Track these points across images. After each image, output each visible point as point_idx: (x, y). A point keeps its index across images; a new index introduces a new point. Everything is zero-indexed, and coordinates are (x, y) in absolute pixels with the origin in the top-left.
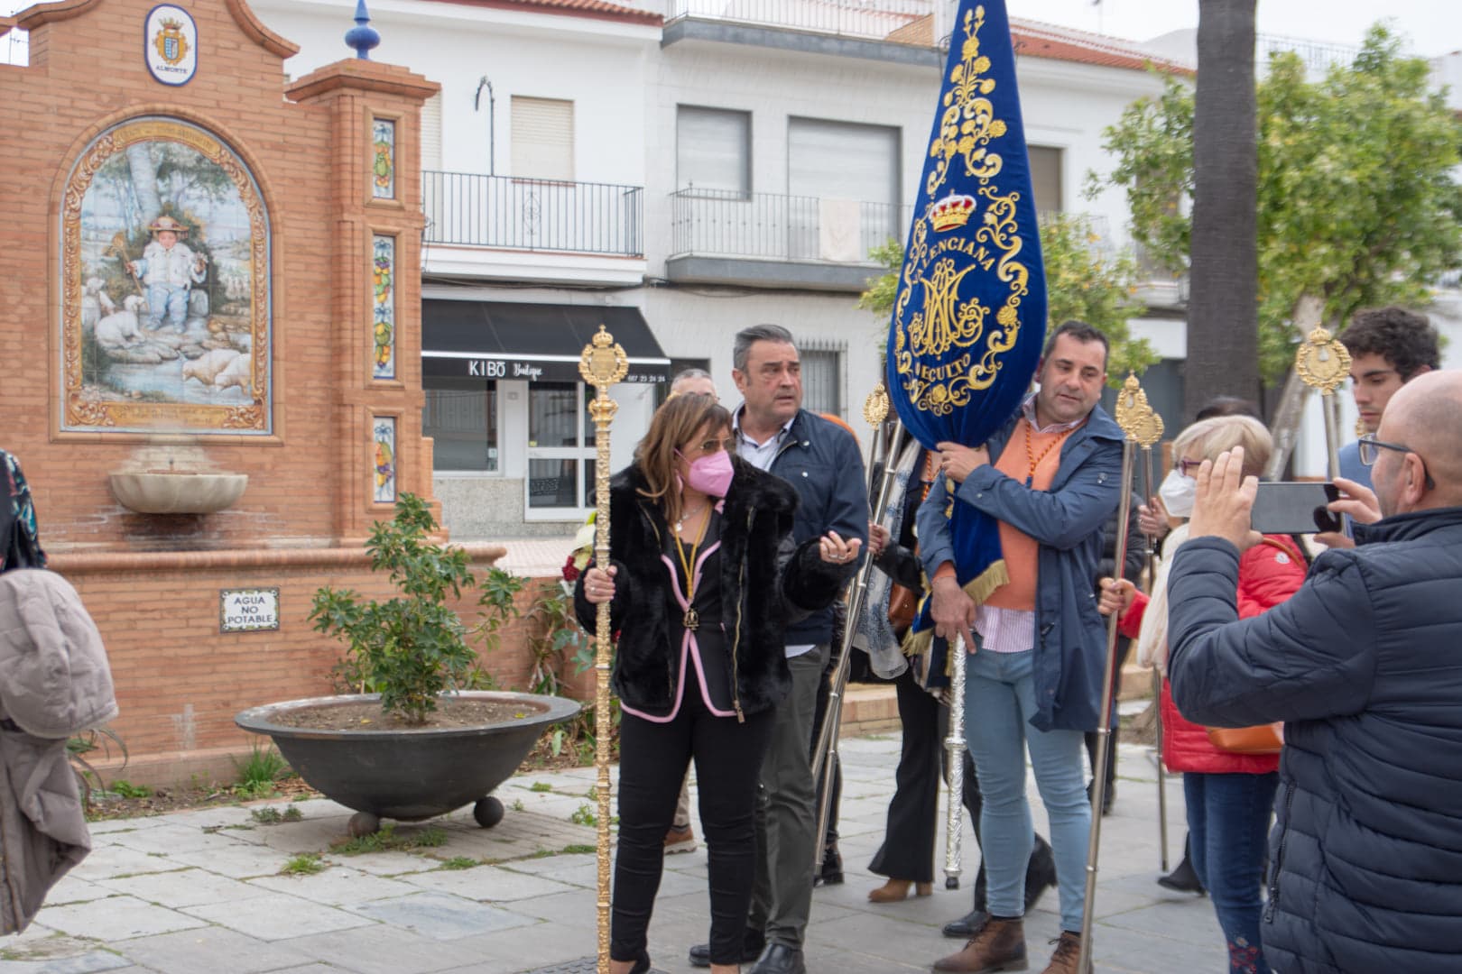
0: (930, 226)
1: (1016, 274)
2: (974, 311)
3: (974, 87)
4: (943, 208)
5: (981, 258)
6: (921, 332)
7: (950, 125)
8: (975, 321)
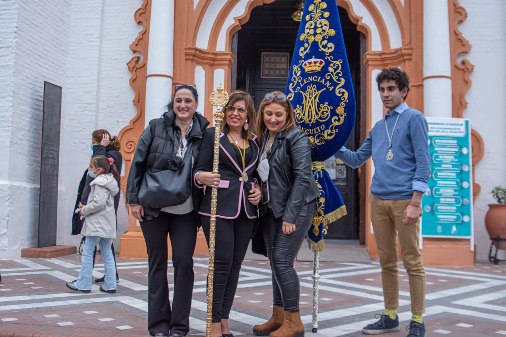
0: (303, 69)
1: (343, 93)
2: (326, 108)
3: (320, 14)
4: (310, 63)
5: (328, 85)
6: (301, 113)
7: (310, 29)
8: (327, 112)
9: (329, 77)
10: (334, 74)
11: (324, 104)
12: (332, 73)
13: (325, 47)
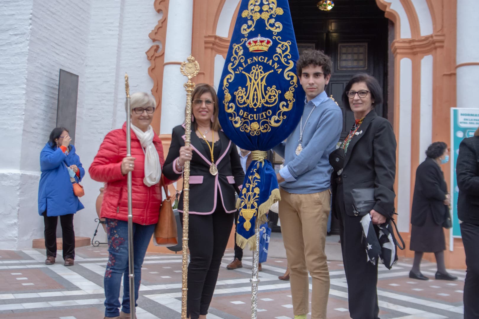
0: (246, 49)
1: (292, 77)
2: (273, 91)
4: (255, 42)
5: (276, 67)
6: (244, 96)
7: (255, 5)
8: (275, 96)
9: (277, 59)
10: (283, 56)
11: (271, 87)
12: (280, 54)
13: (272, 25)
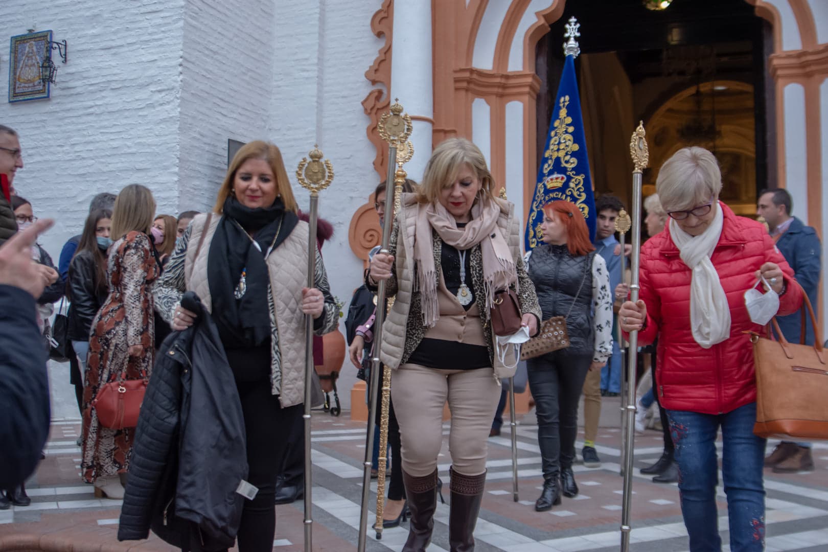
0: (545, 186)
3: (565, 130)
4: (552, 179)
7: (554, 145)
9: (570, 193)
10: (576, 189)
12: (573, 188)
13: (567, 162)
